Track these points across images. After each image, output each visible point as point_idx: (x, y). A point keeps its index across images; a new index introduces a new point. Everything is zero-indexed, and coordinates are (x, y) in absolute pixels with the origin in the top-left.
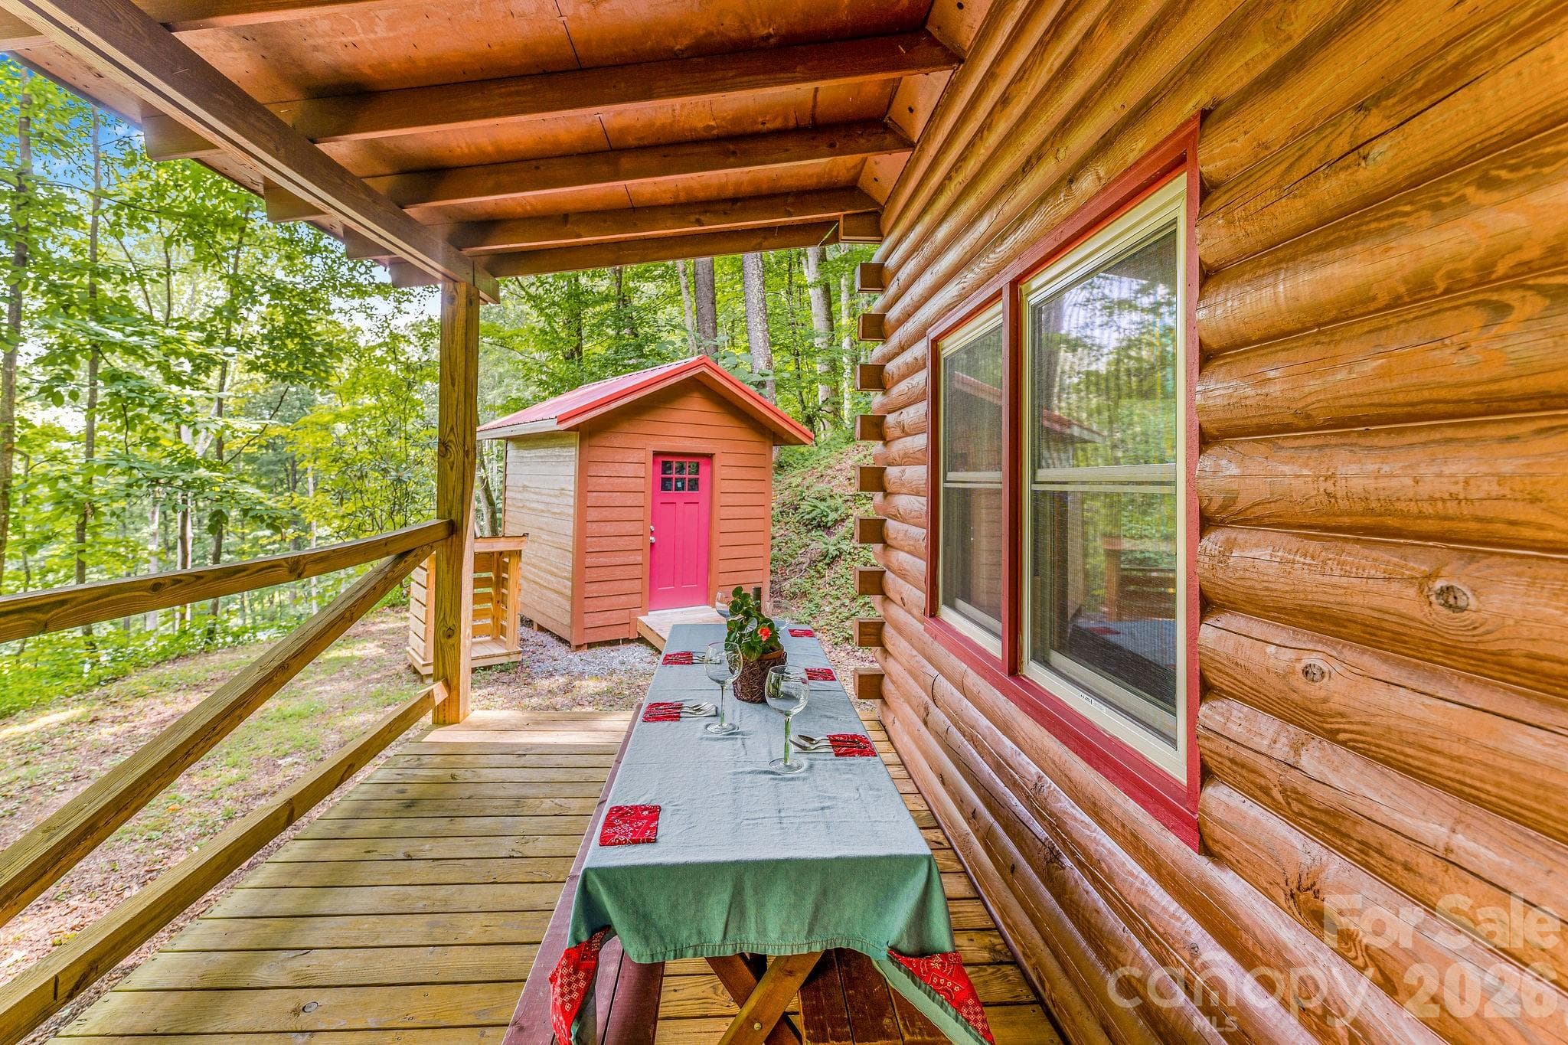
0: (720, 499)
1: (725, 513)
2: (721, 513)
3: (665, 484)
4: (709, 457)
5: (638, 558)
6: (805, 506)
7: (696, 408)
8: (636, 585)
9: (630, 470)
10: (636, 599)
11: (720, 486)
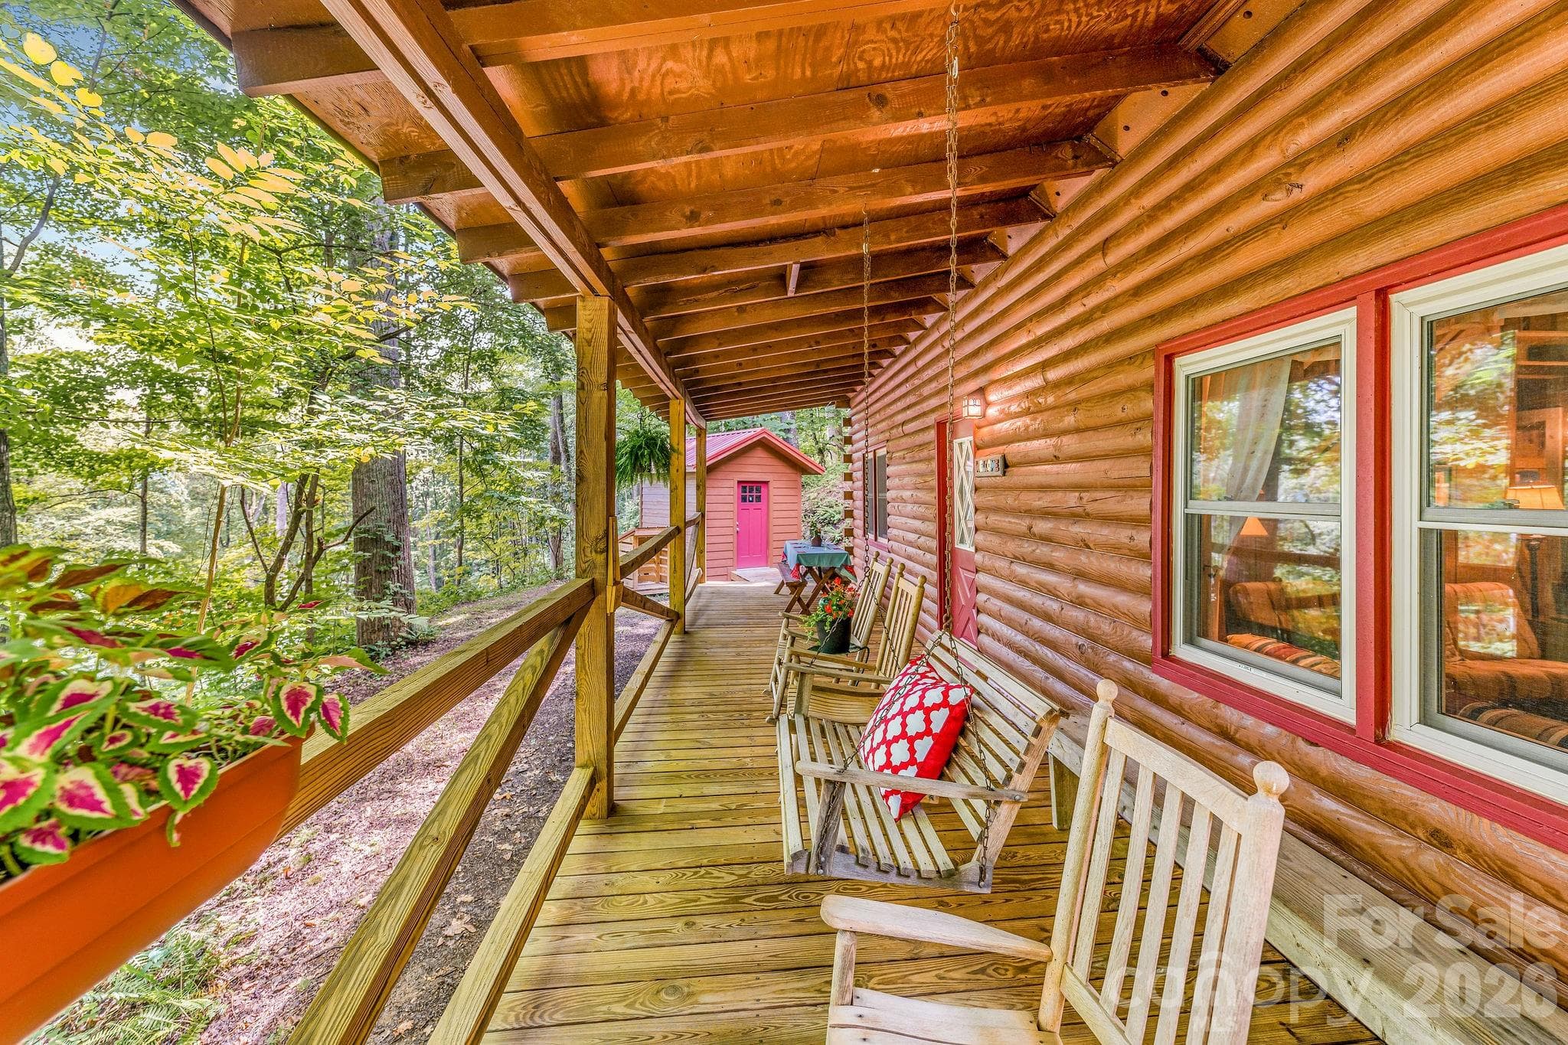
0: (773, 507)
1: (776, 514)
2: (773, 514)
3: (744, 499)
4: (766, 483)
5: (730, 539)
6: (820, 511)
7: (760, 454)
8: (730, 554)
9: (725, 491)
10: (729, 562)
11: (773, 499)
